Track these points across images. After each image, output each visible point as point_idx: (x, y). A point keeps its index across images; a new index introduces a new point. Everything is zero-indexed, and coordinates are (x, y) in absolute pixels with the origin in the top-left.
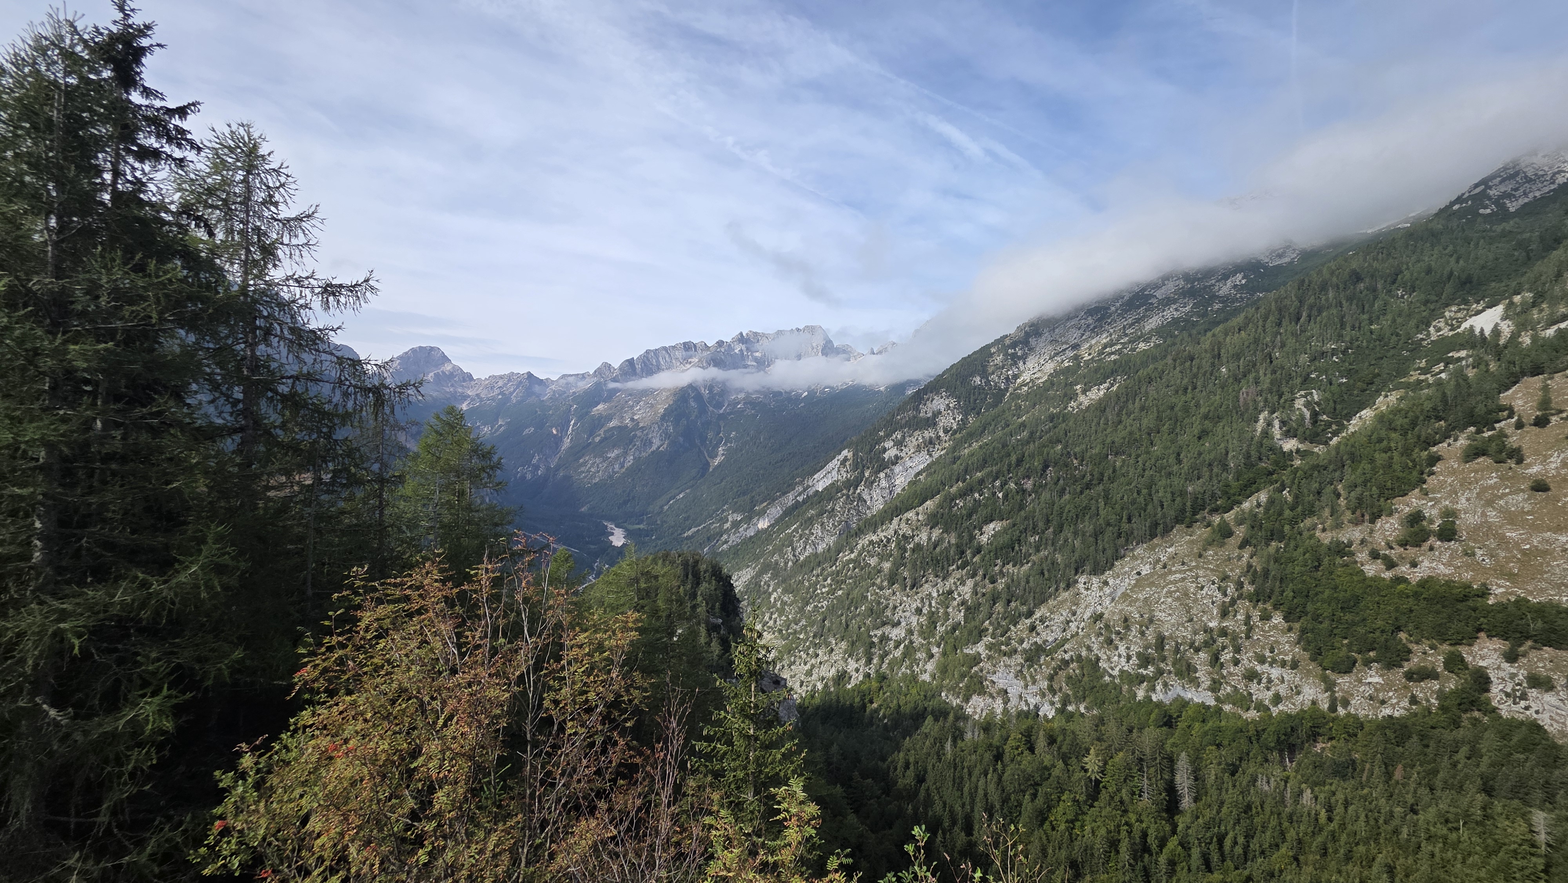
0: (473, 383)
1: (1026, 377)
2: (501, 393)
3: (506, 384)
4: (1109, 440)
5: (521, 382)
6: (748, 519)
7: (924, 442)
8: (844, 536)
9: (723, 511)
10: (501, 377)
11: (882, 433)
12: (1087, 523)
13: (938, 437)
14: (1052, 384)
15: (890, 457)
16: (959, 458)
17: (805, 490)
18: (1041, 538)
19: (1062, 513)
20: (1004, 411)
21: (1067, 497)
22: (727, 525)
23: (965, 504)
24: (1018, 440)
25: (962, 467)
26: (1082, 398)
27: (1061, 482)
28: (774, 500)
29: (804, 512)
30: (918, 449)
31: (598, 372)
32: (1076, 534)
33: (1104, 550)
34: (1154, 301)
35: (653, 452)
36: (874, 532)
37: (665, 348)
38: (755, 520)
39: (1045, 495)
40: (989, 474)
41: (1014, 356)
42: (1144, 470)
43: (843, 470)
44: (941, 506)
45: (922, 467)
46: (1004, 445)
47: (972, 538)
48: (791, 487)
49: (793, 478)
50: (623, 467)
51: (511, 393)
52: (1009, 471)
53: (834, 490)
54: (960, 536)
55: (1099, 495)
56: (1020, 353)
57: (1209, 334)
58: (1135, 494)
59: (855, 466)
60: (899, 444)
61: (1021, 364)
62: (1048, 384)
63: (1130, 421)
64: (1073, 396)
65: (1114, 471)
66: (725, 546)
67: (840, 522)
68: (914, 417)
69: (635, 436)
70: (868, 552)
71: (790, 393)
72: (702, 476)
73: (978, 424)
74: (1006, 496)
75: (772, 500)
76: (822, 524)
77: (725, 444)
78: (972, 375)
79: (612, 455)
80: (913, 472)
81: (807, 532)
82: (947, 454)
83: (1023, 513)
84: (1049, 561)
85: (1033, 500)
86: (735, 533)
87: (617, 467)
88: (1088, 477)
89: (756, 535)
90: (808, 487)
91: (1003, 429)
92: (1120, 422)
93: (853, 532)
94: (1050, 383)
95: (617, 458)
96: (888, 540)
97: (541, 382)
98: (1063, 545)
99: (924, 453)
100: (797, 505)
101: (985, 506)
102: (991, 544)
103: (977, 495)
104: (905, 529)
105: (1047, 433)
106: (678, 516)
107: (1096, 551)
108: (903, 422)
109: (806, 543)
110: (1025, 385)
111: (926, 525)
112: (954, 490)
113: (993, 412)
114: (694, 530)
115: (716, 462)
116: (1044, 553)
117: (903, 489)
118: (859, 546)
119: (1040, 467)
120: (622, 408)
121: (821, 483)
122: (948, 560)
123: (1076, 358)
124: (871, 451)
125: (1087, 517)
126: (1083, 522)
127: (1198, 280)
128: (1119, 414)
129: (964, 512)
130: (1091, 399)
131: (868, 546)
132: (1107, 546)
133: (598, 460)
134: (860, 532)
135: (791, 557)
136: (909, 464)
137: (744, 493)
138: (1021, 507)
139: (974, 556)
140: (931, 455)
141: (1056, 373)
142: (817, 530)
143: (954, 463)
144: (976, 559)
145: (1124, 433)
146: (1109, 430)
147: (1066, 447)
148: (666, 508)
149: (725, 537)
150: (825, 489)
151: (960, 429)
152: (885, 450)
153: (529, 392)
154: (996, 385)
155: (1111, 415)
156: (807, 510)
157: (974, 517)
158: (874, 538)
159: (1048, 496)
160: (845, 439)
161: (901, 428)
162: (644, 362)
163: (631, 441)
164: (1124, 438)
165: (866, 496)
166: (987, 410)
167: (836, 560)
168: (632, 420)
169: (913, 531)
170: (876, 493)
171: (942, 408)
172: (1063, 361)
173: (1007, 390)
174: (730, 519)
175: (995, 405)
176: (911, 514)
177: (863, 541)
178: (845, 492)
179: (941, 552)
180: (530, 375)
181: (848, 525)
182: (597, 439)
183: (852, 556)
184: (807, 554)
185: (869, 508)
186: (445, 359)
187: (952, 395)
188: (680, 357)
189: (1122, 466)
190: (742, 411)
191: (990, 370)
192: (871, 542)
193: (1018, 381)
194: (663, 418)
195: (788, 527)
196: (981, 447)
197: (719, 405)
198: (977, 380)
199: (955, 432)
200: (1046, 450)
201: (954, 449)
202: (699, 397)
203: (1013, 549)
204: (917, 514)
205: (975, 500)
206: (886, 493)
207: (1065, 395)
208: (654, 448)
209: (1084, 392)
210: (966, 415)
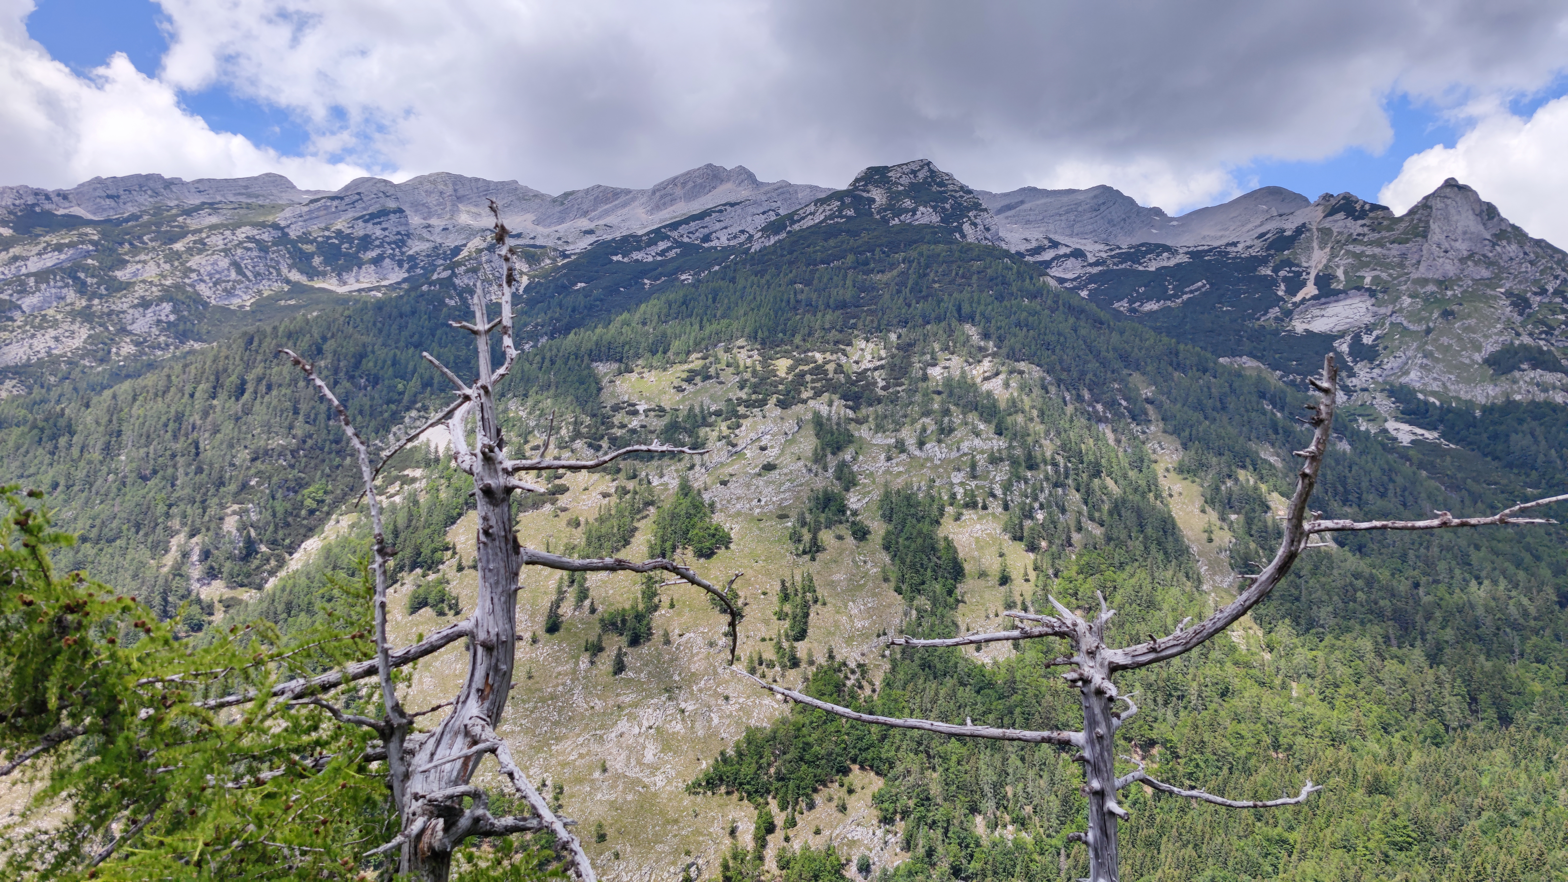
57: (108, 393)
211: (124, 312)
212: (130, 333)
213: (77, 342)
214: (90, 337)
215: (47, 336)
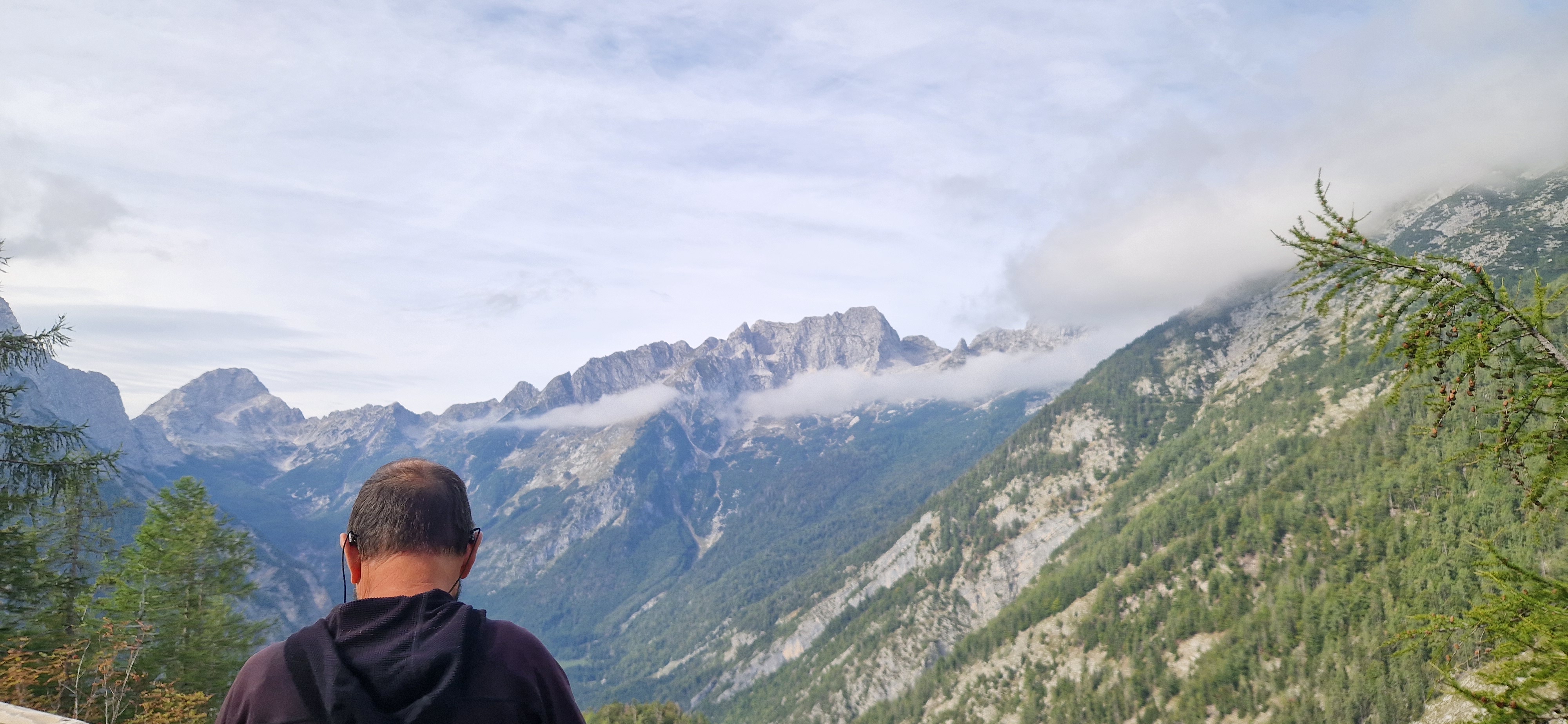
0: (302, 425)
1: (1230, 378)
2: (350, 441)
3: (356, 426)
4: (1387, 482)
5: (382, 420)
6: (765, 642)
7: (1063, 495)
8: (933, 668)
9: (723, 629)
10: (350, 414)
11: (988, 483)
12: (1365, 634)
13: (1087, 487)
14: (1278, 388)
15: (1005, 525)
16: (1125, 521)
17: (862, 586)
18: (1285, 664)
19: (1317, 617)
20: (1197, 438)
21: (1323, 586)
22: (729, 655)
23: (1143, 604)
24: (1228, 488)
25: (1132, 539)
26: (1332, 410)
27: (1311, 559)
28: (809, 606)
29: (862, 627)
30: (1054, 508)
31: (512, 399)
32: (1347, 653)
33: (1403, 684)
34: (1438, 240)
35: (602, 530)
36: (986, 659)
37: (620, 355)
38: (777, 643)
39: (1285, 584)
40: (1181, 550)
41: (1206, 343)
42: (1458, 534)
43: (925, 550)
44: (1100, 609)
45: (1062, 539)
46: (1204, 498)
47: (1161, 665)
48: (837, 582)
49: (841, 566)
50: (550, 557)
51: (366, 440)
52: (1216, 543)
53: (912, 585)
54: (1139, 664)
55: (1381, 580)
56: (1215, 338)
58: (1447, 578)
59: (947, 541)
60: (1019, 500)
61: (1219, 354)
62: (1270, 388)
63: (1421, 447)
64: (1317, 408)
65: (1404, 537)
66: (727, 693)
67: (925, 644)
68: (1043, 453)
69: (572, 503)
70: (978, 697)
71: (828, 420)
72: (687, 567)
73: (1153, 461)
74: (1215, 588)
75: (804, 605)
76: (895, 648)
77: (724, 511)
78: (1136, 376)
79: (533, 537)
80: (1047, 550)
81: (869, 662)
82: (1105, 515)
83: (1247, 619)
84: (1304, 707)
85: (1264, 595)
86: (743, 669)
87: (541, 557)
88: (1358, 550)
89: (781, 670)
90: (868, 581)
91: (1199, 468)
92: (1404, 450)
93: (947, 659)
94: (1274, 388)
95: (542, 541)
96: (1012, 675)
97: (416, 420)
98: (1327, 676)
99: (1064, 516)
100: (848, 616)
101: (1179, 606)
102: (1196, 677)
103: (1162, 588)
104: (1041, 654)
105: (1277, 472)
106: (645, 640)
107: (1388, 684)
108: (1024, 461)
109: (868, 683)
110: (1232, 391)
111: (1077, 644)
112: (1121, 579)
113: (1179, 440)
114: (673, 665)
115: (709, 542)
116: (1293, 691)
117: (1033, 581)
118: (961, 687)
119: (1270, 534)
120: (550, 457)
121: (889, 573)
122: (1120, 707)
123: (1315, 341)
124: (971, 513)
125: (1364, 622)
126: (1359, 631)
127: (1513, 202)
128: (1400, 436)
129: (1142, 619)
130: (1350, 412)
131: (977, 685)
132: (1406, 675)
133: (509, 548)
134: (960, 660)
135: (842, 709)
136: (1039, 534)
137: (758, 596)
138: (1244, 607)
139: (1167, 699)
140: (1076, 518)
141: (1283, 369)
142: (886, 658)
143: (1118, 530)
144: (1172, 705)
145: (1414, 469)
146: (1386, 465)
147: (1312, 497)
148: (624, 626)
149: (726, 676)
150: (896, 584)
151: (1124, 472)
152: (995, 512)
153: (396, 436)
154: (1179, 394)
155: (1385, 438)
156: (866, 622)
157: (1162, 627)
158: (987, 671)
159: (1290, 586)
160: (926, 495)
161: (1022, 472)
162: (586, 379)
163: (565, 512)
164: (1415, 478)
165: (967, 594)
166: (1168, 436)
167: (922, 713)
168: (567, 475)
169: (1054, 655)
170: (986, 588)
171: (1089, 435)
172: (1292, 348)
173: (1199, 400)
174: (735, 642)
175: (1182, 427)
176: (1047, 626)
177: (968, 676)
178: (930, 587)
179: (1108, 694)
180: (398, 409)
181: (940, 649)
182: (508, 512)
183: (951, 705)
184: (870, 702)
185: (974, 616)
186: (259, 388)
187: (1104, 413)
188: (646, 367)
189: (1417, 527)
190: (751, 453)
191: (1167, 369)
192: (982, 679)
193: (1219, 385)
194: (619, 470)
195: (835, 654)
196: (1162, 502)
197: (711, 445)
198: (1145, 386)
199: (1115, 477)
200: (1276, 504)
201: (1115, 507)
202: (678, 432)
203: (1236, 685)
204: (1060, 624)
205: (1160, 597)
206: (1003, 588)
207: (1303, 406)
208: (603, 522)
209: (1336, 399)
210: (1132, 445)
211: (1540, 210)
212: (1551, 229)
213: (1501, 251)
214: (1512, 242)
215: (1472, 253)
